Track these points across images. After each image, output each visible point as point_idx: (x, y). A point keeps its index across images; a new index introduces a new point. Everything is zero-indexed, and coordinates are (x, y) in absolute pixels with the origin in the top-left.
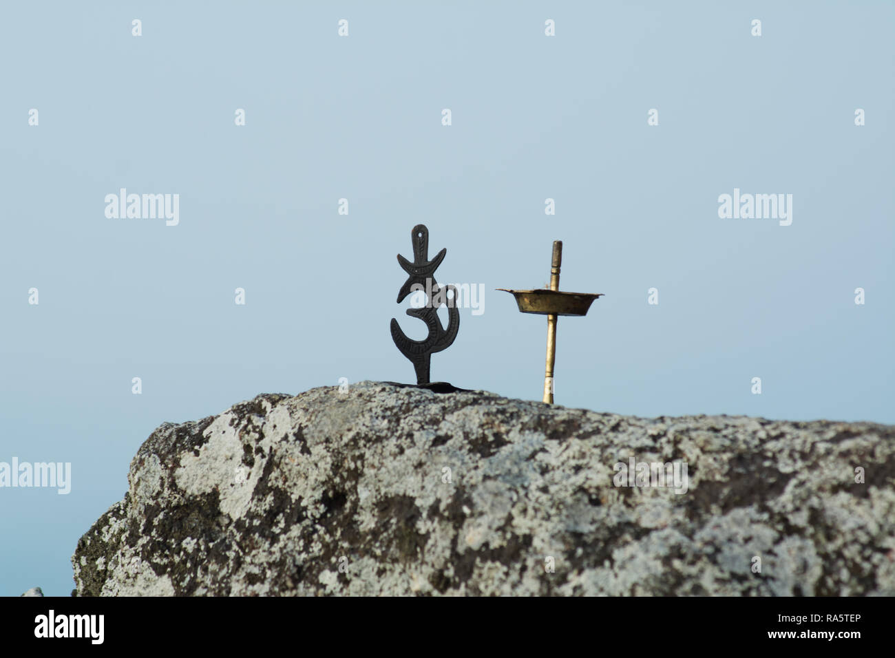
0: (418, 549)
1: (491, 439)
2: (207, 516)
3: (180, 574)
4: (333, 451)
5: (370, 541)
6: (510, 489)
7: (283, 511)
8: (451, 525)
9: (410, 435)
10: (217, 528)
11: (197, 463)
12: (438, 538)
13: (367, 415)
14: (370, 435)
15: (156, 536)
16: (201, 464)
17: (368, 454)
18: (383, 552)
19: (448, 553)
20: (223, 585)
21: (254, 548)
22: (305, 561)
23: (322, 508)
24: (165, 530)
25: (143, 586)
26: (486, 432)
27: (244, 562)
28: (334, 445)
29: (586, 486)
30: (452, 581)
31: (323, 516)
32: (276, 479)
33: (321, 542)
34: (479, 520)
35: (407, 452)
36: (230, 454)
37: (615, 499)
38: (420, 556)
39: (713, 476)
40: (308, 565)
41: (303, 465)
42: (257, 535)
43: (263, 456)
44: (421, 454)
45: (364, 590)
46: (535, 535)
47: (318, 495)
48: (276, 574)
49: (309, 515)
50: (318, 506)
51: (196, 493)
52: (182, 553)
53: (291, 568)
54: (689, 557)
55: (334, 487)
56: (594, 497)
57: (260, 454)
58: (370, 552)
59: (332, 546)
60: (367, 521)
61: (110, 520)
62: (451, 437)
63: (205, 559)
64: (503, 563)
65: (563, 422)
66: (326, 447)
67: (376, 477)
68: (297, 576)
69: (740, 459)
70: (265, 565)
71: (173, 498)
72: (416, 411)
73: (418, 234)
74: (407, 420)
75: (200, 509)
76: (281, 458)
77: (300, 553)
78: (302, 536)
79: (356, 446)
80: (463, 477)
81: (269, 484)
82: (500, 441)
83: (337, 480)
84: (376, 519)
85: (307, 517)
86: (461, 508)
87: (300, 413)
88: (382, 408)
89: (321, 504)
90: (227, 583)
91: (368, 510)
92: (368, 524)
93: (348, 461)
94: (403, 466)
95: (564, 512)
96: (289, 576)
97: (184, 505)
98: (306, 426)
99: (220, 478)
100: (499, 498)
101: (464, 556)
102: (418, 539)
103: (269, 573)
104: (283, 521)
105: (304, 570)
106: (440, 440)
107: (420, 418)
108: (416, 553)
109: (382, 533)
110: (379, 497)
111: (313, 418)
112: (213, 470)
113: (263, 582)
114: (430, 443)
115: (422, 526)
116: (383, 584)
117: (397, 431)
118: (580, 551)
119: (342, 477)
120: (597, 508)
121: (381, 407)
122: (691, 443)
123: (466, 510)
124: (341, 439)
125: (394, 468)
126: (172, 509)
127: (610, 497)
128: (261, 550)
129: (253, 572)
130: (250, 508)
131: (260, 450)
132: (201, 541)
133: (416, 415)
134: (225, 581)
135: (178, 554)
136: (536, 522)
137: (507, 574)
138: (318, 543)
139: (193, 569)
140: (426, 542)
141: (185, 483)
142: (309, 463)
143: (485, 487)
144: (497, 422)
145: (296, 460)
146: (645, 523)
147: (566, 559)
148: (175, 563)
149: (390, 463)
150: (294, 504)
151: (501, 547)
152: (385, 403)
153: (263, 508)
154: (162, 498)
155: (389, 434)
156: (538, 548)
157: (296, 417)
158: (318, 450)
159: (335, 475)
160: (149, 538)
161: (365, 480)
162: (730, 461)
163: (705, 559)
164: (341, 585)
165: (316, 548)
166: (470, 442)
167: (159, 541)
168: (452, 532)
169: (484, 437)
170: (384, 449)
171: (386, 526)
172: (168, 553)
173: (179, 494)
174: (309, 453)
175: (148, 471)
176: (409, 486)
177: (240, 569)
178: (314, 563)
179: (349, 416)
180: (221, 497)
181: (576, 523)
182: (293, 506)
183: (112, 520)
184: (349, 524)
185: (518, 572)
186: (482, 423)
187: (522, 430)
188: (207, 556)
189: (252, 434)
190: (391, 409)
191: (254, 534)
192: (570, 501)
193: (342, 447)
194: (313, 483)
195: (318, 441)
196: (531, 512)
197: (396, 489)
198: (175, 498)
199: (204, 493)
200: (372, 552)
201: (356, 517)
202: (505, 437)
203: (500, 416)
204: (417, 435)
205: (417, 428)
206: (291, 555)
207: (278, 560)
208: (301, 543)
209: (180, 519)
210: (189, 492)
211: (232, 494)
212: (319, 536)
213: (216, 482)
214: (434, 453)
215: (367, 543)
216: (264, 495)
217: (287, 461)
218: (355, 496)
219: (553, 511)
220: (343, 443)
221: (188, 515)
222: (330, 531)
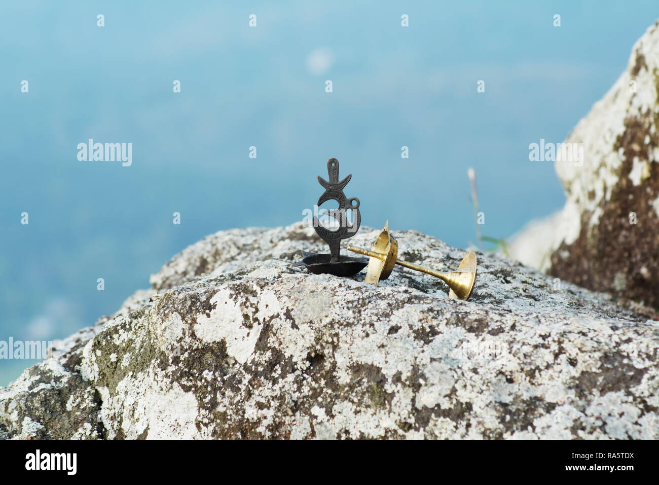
0: (386, 402)
1: (428, 330)
2: (218, 357)
3: (202, 393)
4: (316, 329)
5: (347, 391)
6: (451, 369)
7: (279, 363)
8: (411, 390)
9: (372, 325)
10: (226, 365)
11: (209, 322)
12: (402, 397)
13: (337, 306)
14: (342, 321)
15: (183, 367)
16: (212, 323)
17: (341, 334)
18: (359, 400)
19: (410, 408)
20: (239, 407)
21: (260, 386)
22: (299, 398)
23: (308, 364)
24: (189, 364)
25: (174, 397)
26: (424, 325)
27: (253, 394)
28: (316, 326)
29: (503, 370)
30: (413, 425)
31: (308, 368)
32: (273, 342)
33: (309, 386)
34: (431, 389)
35: (371, 336)
36: (233, 319)
37: (523, 379)
38: (388, 406)
39: (591, 369)
40: (301, 400)
41: (293, 336)
42: (262, 378)
43: (259, 324)
44: (382, 339)
45: (345, 422)
46: (473, 403)
47: (305, 355)
48: (278, 404)
49: (299, 368)
50: (305, 362)
51: (209, 341)
52: (203, 381)
53: (290, 403)
54: (588, 429)
55: (315, 351)
56: (509, 377)
57: (257, 322)
58: (348, 398)
59: (318, 391)
60: (344, 377)
61: (120, 331)
62: (400, 327)
63: (222, 387)
64: (453, 419)
65: (476, 320)
66: (310, 326)
67: (349, 349)
68: (294, 408)
69: (606, 357)
70: (270, 397)
71: (194, 344)
72: (370, 306)
73: (331, 164)
74: (366, 312)
75: (213, 352)
76: (277, 330)
77: (294, 392)
78: (296, 381)
79: (332, 327)
80: (416, 358)
81: (269, 345)
82: (434, 332)
83: (318, 347)
84: (350, 377)
85: (297, 369)
86: (418, 380)
87: (285, 299)
88: (346, 301)
89: (307, 361)
90: (241, 406)
91: (344, 370)
92: (344, 379)
93: (327, 337)
94: (370, 345)
95: (492, 388)
96: (289, 408)
97: (202, 348)
98: (292, 309)
99: (228, 334)
100: (444, 375)
101: (421, 411)
102: (387, 396)
103: (272, 403)
104: (280, 370)
105: (299, 403)
106: (394, 330)
107: (375, 311)
108: (385, 404)
109: (357, 387)
110: (352, 363)
111: (297, 304)
112: (221, 327)
113: (268, 408)
114: (388, 331)
115: (389, 388)
116: (358, 420)
117: (361, 320)
118: (508, 418)
119: (322, 345)
120: (511, 385)
121: (344, 300)
122: (571, 343)
123: (421, 381)
124: (321, 322)
125: (363, 346)
126: (193, 351)
127: (520, 378)
128: (266, 388)
129: (261, 401)
130: (254, 358)
131: (256, 320)
132: (217, 374)
133: (371, 309)
134: (240, 404)
135: (201, 380)
136: (474, 395)
137: (456, 427)
138: (307, 387)
139: (213, 392)
140: (392, 398)
141: (202, 335)
142: (298, 335)
143: (432, 367)
144: (429, 318)
145: (288, 332)
146: (549, 399)
147: (499, 423)
148: (198, 386)
149: (358, 341)
150: (287, 359)
151: (450, 409)
152: (346, 297)
153: (264, 359)
154: (184, 342)
155: (356, 322)
156: (478, 413)
157: (283, 301)
158: (304, 328)
159: (317, 344)
160: (177, 367)
161: (341, 351)
162: (600, 358)
163: (598, 430)
164: (328, 417)
165: (306, 390)
166: (414, 332)
167: (185, 371)
168: (411, 395)
169: (423, 329)
170: (353, 332)
171: (359, 383)
172: (192, 379)
173: (197, 341)
174: (298, 328)
175: (173, 323)
176: (375, 359)
177: (251, 399)
178: (305, 400)
179: (324, 306)
180: (227, 345)
181: (500, 395)
182: (286, 361)
183: (121, 331)
184: (330, 378)
185: (465, 427)
186: (420, 319)
187: (447, 324)
188: (223, 384)
189: (250, 308)
190: (352, 302)
191: (260, 377)
192: (494, 380)
193: (322, 327)
194: (301, 347)
195: (304, 322)
196: (469, 387)
197: (365, 360)
198: (195, 344)
199: (215, 342)
200: (350, 398)
201: (335, 374)
202: (436, 328)
203: (430, 313)
204: (377, 325)
205: (375, 320)
206: (288, 394)
207: (279, 395)
208: (296, 386)
209: (199, 357)
210: (205, 341)
211: (236, 344)
212: (308, 383)
213: (224, 336)
214: (392, 339)
215: (345, 392)
216: (264, 351)
217: (282, 332)
218: (333, 360)
219: (484, 388)
220: (322, 325)
221: (204, 354)
222: (316, 380)
